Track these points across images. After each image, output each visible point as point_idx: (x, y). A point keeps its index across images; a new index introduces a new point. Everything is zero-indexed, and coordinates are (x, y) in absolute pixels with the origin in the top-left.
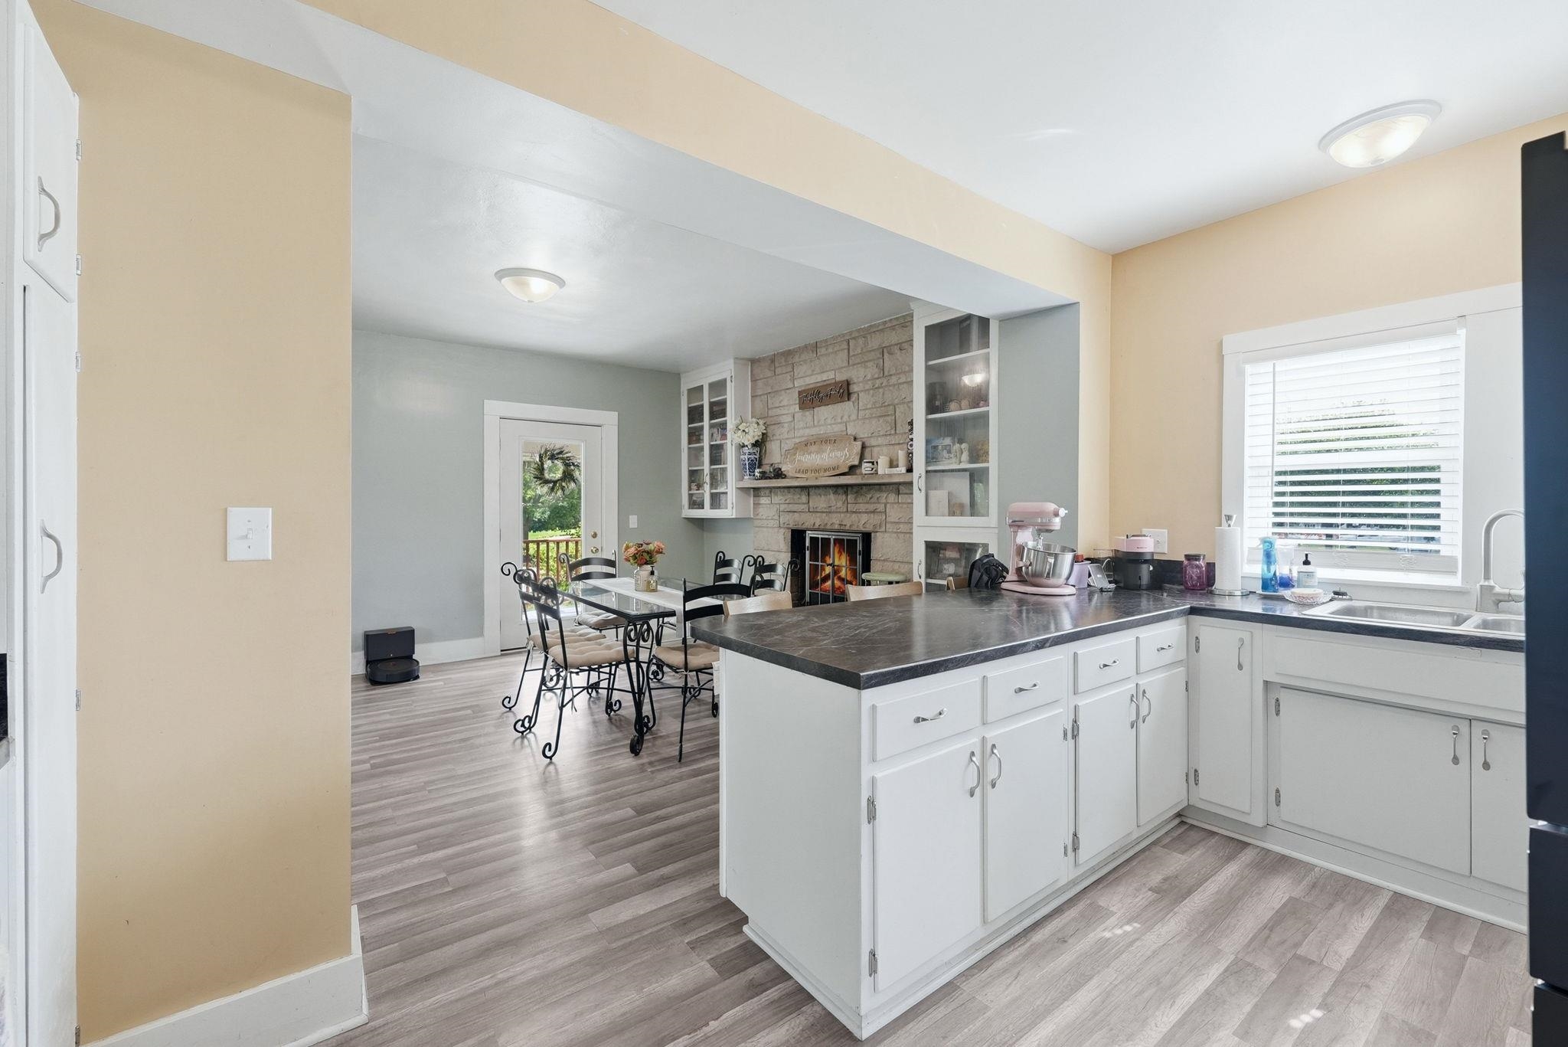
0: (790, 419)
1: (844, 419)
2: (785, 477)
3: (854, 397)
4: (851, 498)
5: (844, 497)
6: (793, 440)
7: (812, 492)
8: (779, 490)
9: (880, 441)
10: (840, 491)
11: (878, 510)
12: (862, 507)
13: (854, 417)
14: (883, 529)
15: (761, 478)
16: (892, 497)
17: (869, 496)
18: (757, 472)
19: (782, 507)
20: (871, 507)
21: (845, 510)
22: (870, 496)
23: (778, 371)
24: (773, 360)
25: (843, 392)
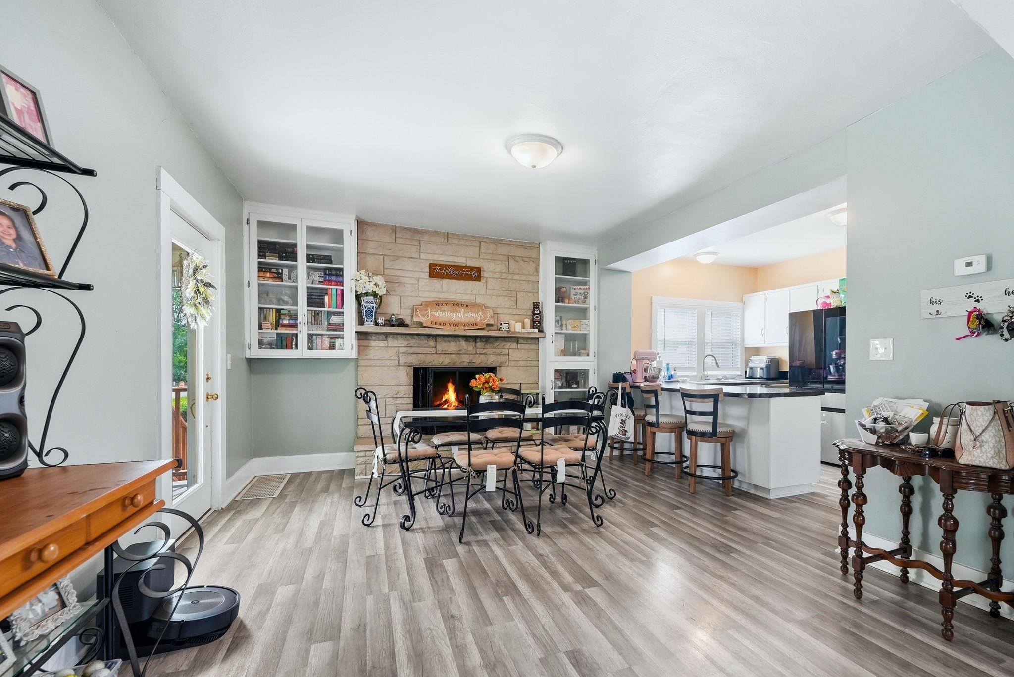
0: (415, 281)
1: (474, 292)
2: (407, 326)
3: (483, 280)
4: (479, 345)
5: (474, 344)
6: (417, 298)
7: (439, 339)
8: (398, 336)
9: (505, 311)
10: (471, 340)
11: (503, 353)
12: (490, 351)
13: (483, 292)
14: (507, 364)
15: (384, 325)
16: (514, 346)
17: (496, 344)
18: (381, 320)
19: (402, 350)
20: (498, 351)
21: (475, 353)
22: (498, 344)
23: (398, 240)
24: (394, 229)
25: (473, 274)
